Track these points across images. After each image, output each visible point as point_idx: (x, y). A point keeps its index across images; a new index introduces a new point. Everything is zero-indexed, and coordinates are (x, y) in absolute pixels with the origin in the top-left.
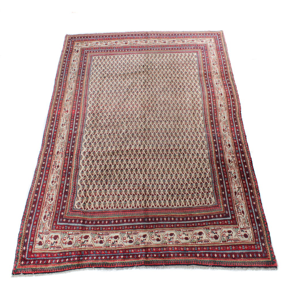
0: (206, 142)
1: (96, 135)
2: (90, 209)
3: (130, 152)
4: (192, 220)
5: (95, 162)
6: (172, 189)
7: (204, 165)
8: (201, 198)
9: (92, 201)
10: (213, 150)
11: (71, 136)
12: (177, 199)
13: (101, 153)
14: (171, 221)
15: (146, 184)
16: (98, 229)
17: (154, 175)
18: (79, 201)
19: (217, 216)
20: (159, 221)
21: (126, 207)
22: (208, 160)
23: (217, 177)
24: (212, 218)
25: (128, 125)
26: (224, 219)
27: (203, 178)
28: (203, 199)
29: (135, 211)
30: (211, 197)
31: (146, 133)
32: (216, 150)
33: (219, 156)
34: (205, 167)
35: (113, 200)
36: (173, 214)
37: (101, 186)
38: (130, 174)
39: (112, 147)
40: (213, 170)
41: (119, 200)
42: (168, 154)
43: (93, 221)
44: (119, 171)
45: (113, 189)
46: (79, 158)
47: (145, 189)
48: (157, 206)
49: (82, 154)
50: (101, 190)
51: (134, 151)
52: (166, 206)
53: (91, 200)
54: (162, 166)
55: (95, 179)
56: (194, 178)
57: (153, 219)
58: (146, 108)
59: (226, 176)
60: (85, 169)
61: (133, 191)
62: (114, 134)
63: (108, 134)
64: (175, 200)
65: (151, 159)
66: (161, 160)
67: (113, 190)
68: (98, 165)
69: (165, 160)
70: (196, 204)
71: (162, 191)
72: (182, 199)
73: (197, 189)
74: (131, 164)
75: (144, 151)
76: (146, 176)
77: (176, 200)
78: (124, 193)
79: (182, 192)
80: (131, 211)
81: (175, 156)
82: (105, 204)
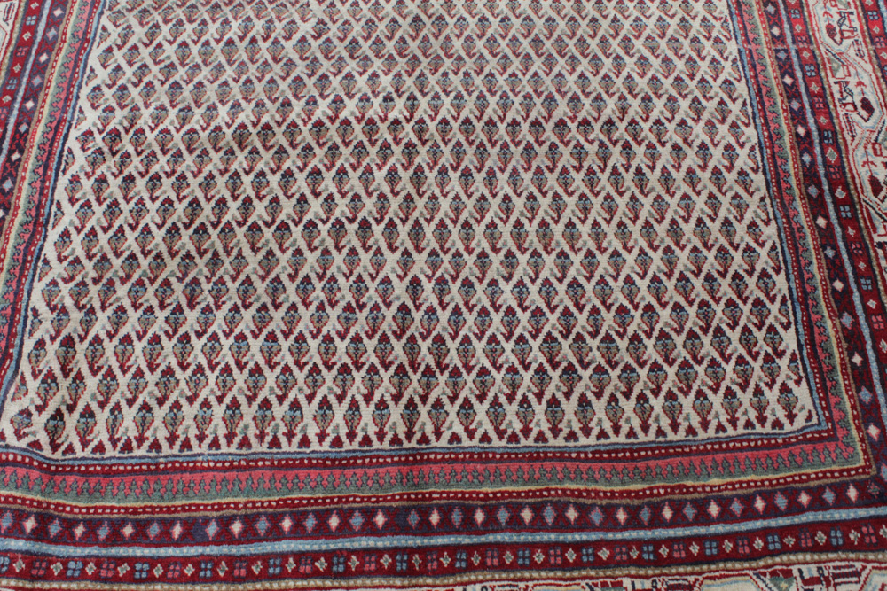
0: (741, 88)
1: (160, 46)
2: (88, 452)
3: (333, 134)
4: (686, 523)
5: (141, 183)
6: (565, 337)
7: (741, 208)
8: (735, 388)
9: (102, 405)
10: (784, 128)
11: (29, 53)
12: (599, 395)
13: (177, 137)
14: (562, 525)
15: (418, 308)
16: (123, 570)
17: (466, 255)
18: (25, 403)
19: (829, 496)
20: (491, 525)
21: (296, 441)
22: (758, 180)
23: (814, 268)
24: (801, 510)
26: (872, 511)
27: (742, 278)
28: (745, 397)
29: (350, 462)
30: (791, 384)
31: (426, 39)
32: (801, 131)
33: (820, 159)
34: (748, 216)
35: (220, 400)
36: (573, 486)
37: (161, 315)
38: (326, 252)
39: (236, 105)
40: (792, 233)
41: (260, 399)
42: (541, 144)
43: (100, 523)
44: (268, 233)
45: (227, 335)
46: (53, 165)
47: (412, 339)
48: (478, 435)
49: (73, 143)
50: (156, 339)
51: (358, 128)
52: (534, 434)
53: (94, 397)
54: (508, 211)
55: (129, 277)
56: (689, 275)
57: (457, 517)
59: (862, 265)
60: (77, 223)
61: (341, 346)
62: (254, 40)
63: (222, 44)
64: (584, 402)
65: (450, 172)
66: (503, 179)
67: (227, 343)
68: (153, 200)
69: (527, 177)
70: (705, 424)
71: (509, 346)
72: (627, 395)
73: (707, 340)
74: (337, 196)
75: (408, 127)
76: (420, 260)
77: (589, 403)
78: (290, 360)
79: (625, 357)
80: (323, 463)
81: (580, 154)
82: (173, 422)
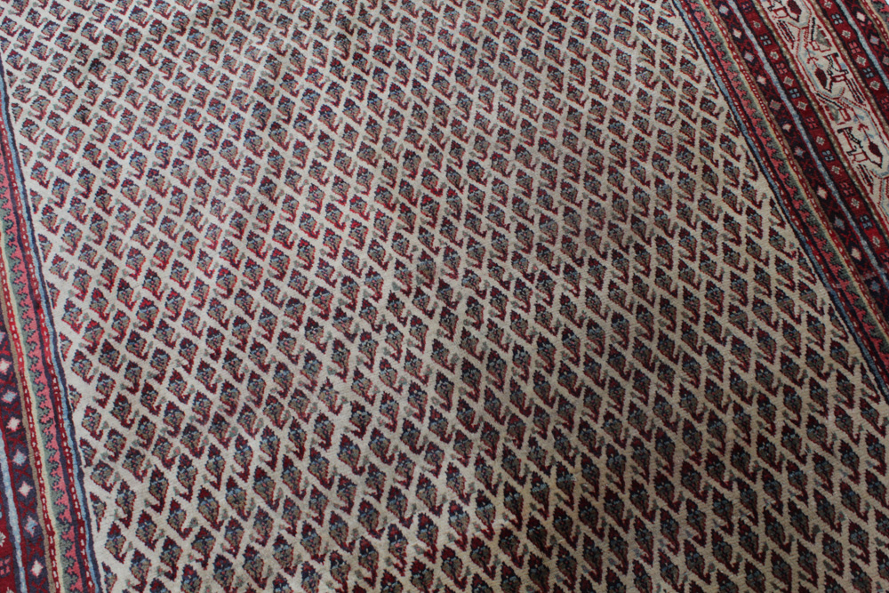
0: (852, 348)
1: (175, 506)
11: (14, 566)
25: (352, 366)
31: (489, 394)
39: (308, 571)
51: (464, 556)
58: (416, 210)
62: (287, 462)
63: (251, 479)
69: (679, 561)
75: (522, 536)
